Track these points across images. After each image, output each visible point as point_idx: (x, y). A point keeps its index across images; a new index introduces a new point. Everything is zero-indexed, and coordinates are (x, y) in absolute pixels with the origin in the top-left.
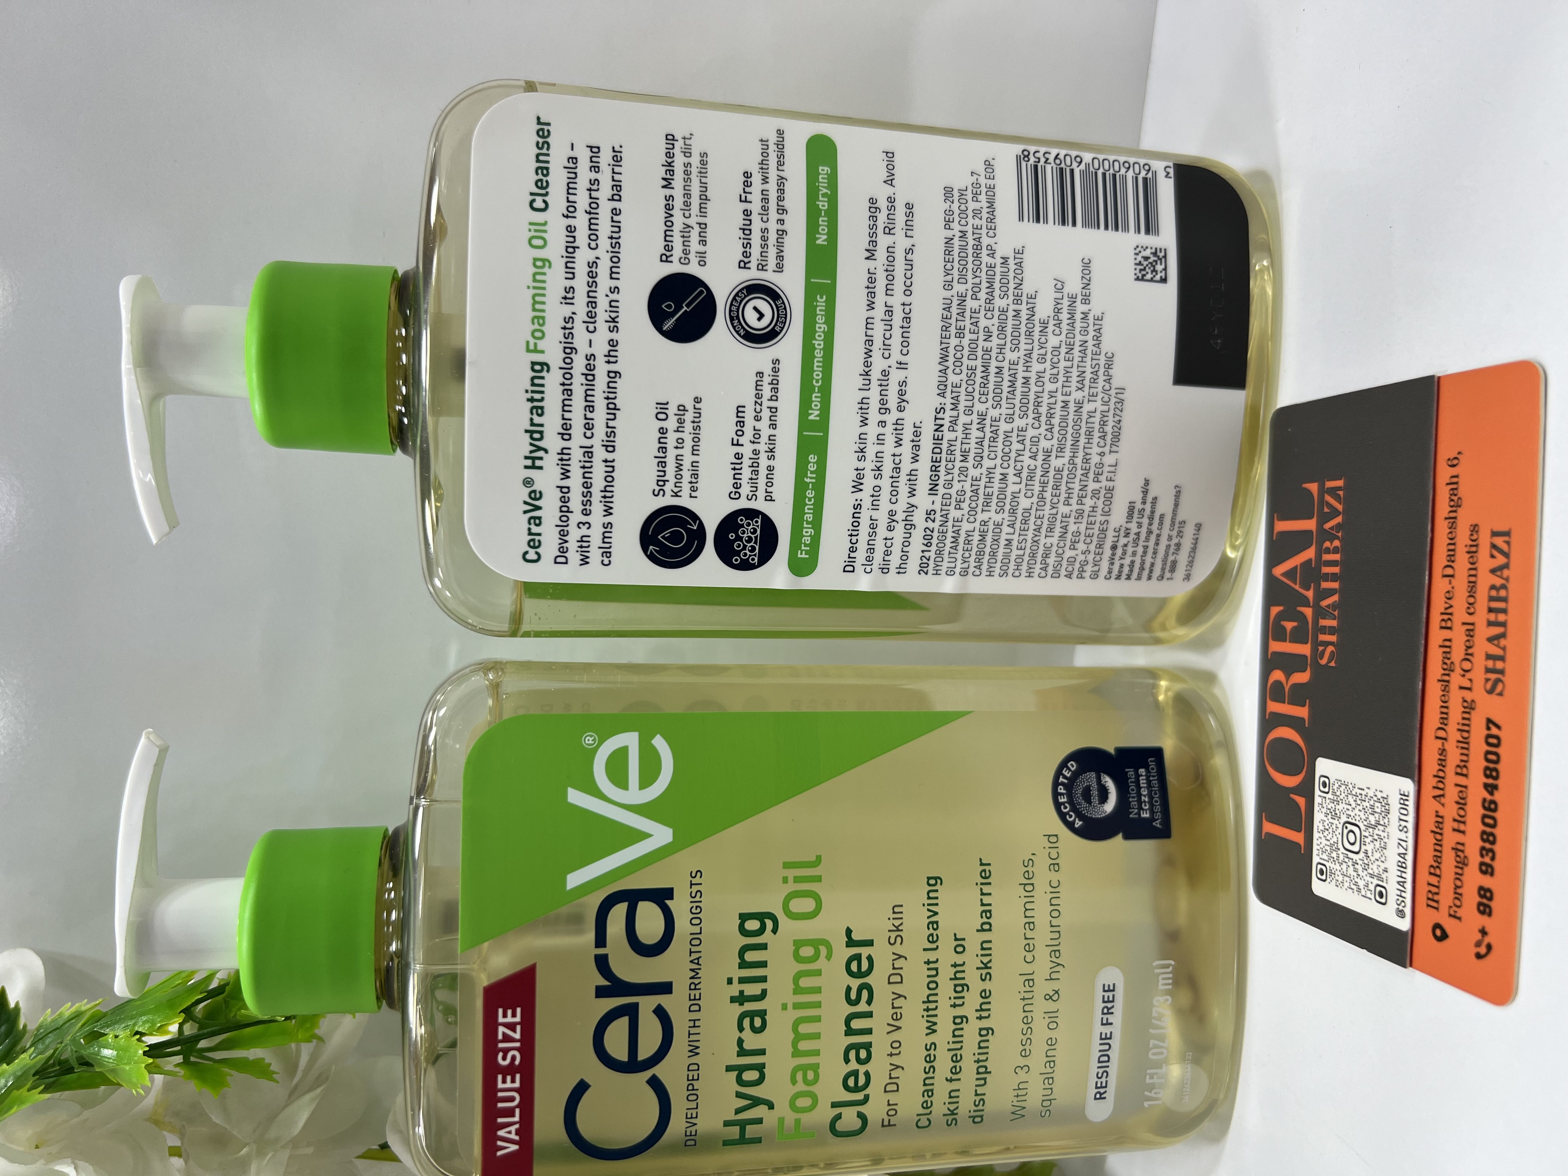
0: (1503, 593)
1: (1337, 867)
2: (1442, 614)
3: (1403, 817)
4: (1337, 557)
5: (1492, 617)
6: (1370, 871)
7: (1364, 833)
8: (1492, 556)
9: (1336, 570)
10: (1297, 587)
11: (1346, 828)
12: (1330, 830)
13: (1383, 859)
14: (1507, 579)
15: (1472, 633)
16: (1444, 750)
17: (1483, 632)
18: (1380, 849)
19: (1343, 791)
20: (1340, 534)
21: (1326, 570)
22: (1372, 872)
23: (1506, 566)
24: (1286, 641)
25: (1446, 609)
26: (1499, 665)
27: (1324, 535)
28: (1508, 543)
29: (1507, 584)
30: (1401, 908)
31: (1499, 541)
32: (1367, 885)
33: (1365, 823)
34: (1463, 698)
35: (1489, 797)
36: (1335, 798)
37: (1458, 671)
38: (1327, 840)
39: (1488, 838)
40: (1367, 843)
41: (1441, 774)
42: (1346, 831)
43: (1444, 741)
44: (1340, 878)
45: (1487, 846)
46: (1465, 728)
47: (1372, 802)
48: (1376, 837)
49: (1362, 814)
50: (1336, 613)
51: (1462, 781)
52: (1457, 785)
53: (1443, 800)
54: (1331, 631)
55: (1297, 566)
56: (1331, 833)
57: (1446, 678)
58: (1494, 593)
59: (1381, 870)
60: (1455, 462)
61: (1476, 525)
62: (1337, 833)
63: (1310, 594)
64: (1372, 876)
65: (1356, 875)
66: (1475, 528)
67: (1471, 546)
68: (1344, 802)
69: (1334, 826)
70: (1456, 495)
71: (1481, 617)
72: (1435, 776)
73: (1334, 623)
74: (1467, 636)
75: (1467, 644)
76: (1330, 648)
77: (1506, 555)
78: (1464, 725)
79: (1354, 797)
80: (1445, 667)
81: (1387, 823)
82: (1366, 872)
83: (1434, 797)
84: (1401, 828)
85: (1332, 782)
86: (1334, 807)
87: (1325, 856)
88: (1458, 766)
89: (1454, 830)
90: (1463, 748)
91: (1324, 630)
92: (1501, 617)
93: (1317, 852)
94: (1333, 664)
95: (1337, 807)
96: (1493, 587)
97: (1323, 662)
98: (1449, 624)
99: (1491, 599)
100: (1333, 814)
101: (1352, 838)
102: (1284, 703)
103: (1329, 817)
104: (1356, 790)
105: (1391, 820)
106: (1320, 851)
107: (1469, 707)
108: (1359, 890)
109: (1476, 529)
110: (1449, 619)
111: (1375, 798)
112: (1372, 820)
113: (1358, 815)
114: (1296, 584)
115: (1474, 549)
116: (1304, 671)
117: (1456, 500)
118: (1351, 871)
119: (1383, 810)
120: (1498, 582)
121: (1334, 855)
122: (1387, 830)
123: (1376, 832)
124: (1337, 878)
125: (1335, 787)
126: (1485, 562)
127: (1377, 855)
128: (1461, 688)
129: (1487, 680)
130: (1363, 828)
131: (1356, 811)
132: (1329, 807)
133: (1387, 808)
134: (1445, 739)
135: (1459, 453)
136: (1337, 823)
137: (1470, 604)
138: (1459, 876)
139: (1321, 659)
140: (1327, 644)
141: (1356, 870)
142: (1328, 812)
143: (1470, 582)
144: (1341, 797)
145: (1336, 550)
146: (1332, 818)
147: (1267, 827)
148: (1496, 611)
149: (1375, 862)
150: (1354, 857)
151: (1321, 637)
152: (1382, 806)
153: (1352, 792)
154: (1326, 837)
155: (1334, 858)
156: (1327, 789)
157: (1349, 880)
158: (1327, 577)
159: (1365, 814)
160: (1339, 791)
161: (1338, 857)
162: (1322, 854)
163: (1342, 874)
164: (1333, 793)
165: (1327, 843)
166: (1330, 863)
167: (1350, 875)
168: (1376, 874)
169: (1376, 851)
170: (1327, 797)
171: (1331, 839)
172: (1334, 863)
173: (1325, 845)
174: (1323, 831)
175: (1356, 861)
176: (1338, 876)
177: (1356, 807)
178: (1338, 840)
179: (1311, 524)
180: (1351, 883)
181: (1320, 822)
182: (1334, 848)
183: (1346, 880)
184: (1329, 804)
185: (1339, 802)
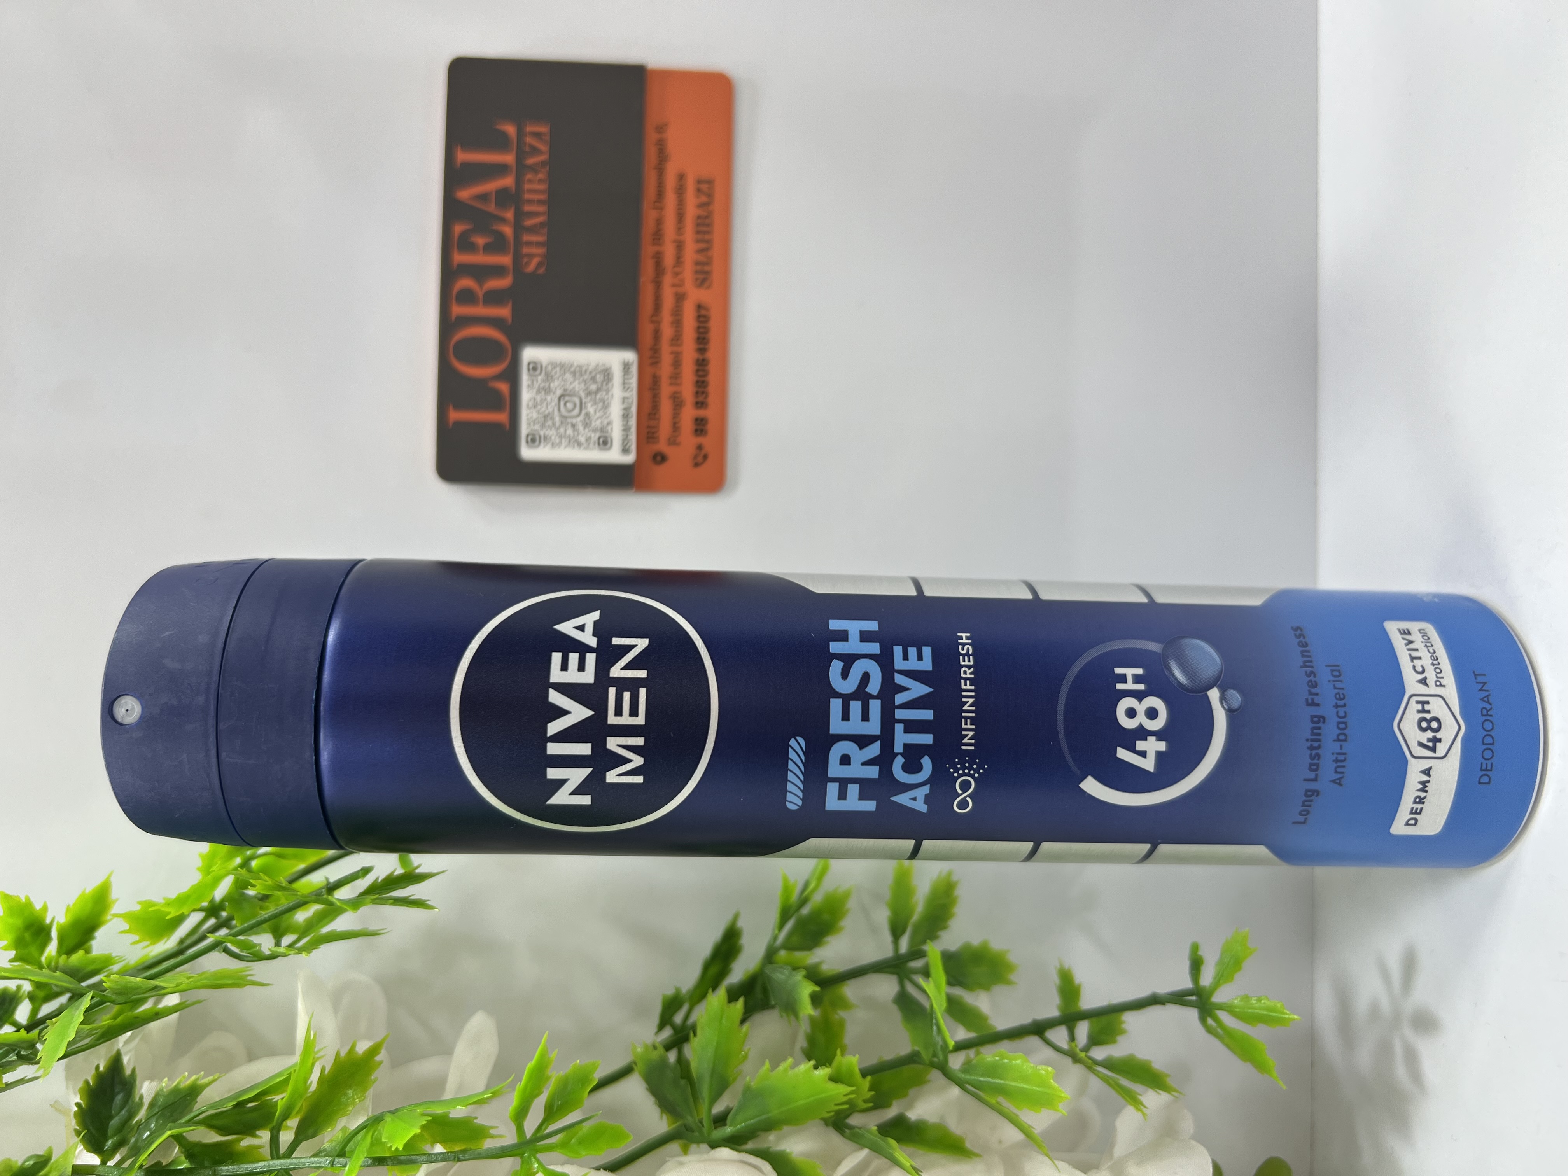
0: (707, 221)
1: (554, 431)
2: (653, 234)
3: (625, 380)
4: (542, 187)
5: (699, 236)
6: (593, 427)
7: (583, 401)
8: (698, 197)
9: (542, 197)
10: (491, 208)
11: (564, 399)
12: (545, 404)
13: (606, 416)
14: (710, 212)
15: (681, 247)
16: (659, 330)
17: (691, 246)
18: (603, 409)
19: (558, 372)
20: (546, 169)
21: (527, 196)
22: (595, 427)
23: (710, 203)
24: (477, 254)
25: (656, 231)
26: (706, 268)
27: (521, 168)
28: (711, 188)
29: (710, 215)
30: (627, 447)
31: (704, 187)
32: (590, 438)
33: (586, 391)
34: (675, 292)
35: (701, 357)
36: (549, 377)
37: (670, 273)
38: (541, 412)
39: (701, 384)
40: (588, 407)
41: (657, 347)
42: (562, 403)
43: (658, 323)
44: (557, 440)
45: (701, 390)
46: (677, 313)
47: (593, 375)
48: (598, 400)
49: (582, 385)
50: (545, 230)
51: (676, 349)
52: (672, 353)
53: (658, 365)
54: (538, 244)
55: (489, 191)
56: (544, 407)
57: (660, 279)
58: (700, 221)
59: (605, 422)
60: (662, 130)
61: (683, 174)
62: (553, 405)
63: (510, 215)
64: (595, 431)
65: (576, 433)
67: (678, 189)
68: (560, 378)
69: (549, 400)
70: (664, 153)
71: (689, 236)
72: (650, 347)
73: (543, 239)
74: (677, 249)
75: (678, 255)
76: (538, 259)
77: (710, 196)
78: (676, 311)
79: (572, 374)
80: (657, 272)
81: (610, 388)
82: (586, 429)
83: (651, 365)
84: (626, 389)
85: (544, 365)
86: (547, 385)
87: (537, 427)
88: (672, 340)
89: (671, 384)
90: (676, 326)
91: (529, 244)
92: (707, 237)
93: (526, 425)
94: (541, 271)
95: (552, 385)
96: (699, 217)
97: (529, 270)
98: (660, 241)
99: (698, 225)
100: (547, 390)
101: (570, 406)
102: (478, 306)
103: (543, 393)
104: (575, 367)
105: (613, 385)
106: (530, 424)
107: (680, 298)
108: (579, 444)
109: (683, 176)
110: (659, 238)
111: (598, 371)
112: (593, 387)
113: (577, 386)
114: (488, 206)
115: (682, 191)
116: (505, 277)
117: (663, 156)
118: (570, 431)
119: (606, 378)
120: (705, 214)
121: (550, 423)
122: (610, 394)
123: (598, 397)
124: (553, 441)
125: (550, 368)
126: (691, 200)
127: (598, 414)
128: (674, 285)
129: (697, 279)
130: (583, 395)
131: (576, 384)
132: (543, 385)
133: (610, 376)
134: (661, 322)
135: (665, 123)
136: (553, 397)
137: (679, 228)
138: (676, 415)
139: (526, 268)
140: (532, 256)
141: (574, 431)
142: (539, 391)
143: (678, 213)
144: (557, 376)
145: (540, 181)
146: (545, 394)
147: (454, 415)
148: (705, 233)
149: (597, 419)
150: (574, 421)
151: (526, 250)
152: (604, 377)
153: (569, 370)
154: (538, 412)
155: (549, 426)
156: (538, 372)
157: (567, 440)
158: (530, 202)
159: (585, 385)
160: (554, 371)
161: (554, 424)
162: (534, 425)
163: (559, 437)
164: (546, 374)
165: (540, 416)
166: (544, 430)
167: (570, 436)
168: (599, 428)
169: (600, 410)
170: (540, 378)
171: (545, 411)
172: (549, 430)
173: (537, 418)
174: (535, 407)
175: (577, 422)
176: (555, 439)
177: (575, 380)
178: (553, 410)
179: (509, 158)
180: (570, 441)
181: (530, 400)
182: (548, 418)
183: (563, 440)
184: (541, 384)
185: (554, 380)
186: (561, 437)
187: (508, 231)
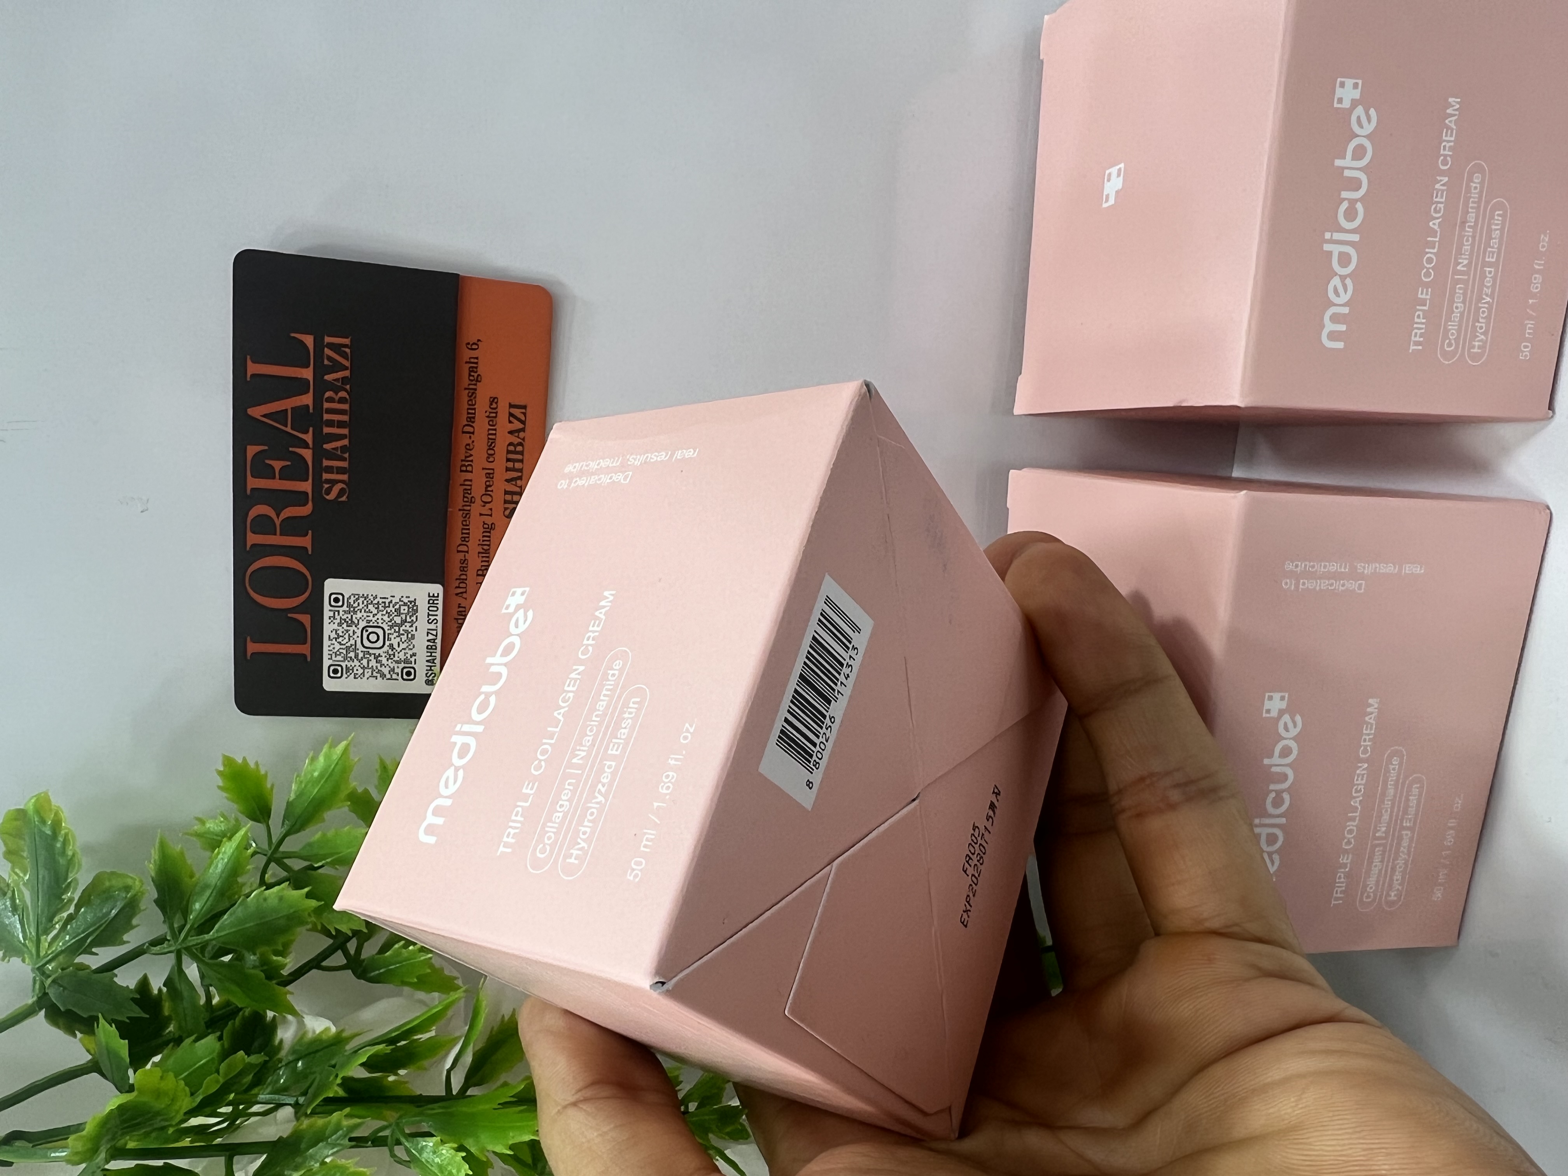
0: (519, 448)
1: (356, 663)
2: (462, 461)
3: (431, 613)
4: (346, 407)
5: (510, 465)
6: (396, 659)
7: (387, 632)
8: (510, 422)
9: (346, 418)
10: (289, 429)
11: (367, 631)
12: (347, 636)
13: (411, 647)
14: (523, 439)
15: (491, 476)
16: (465, 560)
17: (501, 475)
18: (407, 641)
19: (361, 604)
20: (348, 387)
21: (326, 417)
22: (398, 659)
23: (523, 430)
24: (274, 478)
25: (466, 457)
26: (516, 497)
27: (321, 386)
28: (524, 414)
29: (523, 442)
30: (430, 678)
31: (517, 412)
32: (393, 670)
33: (390, 624)
34: (484, 522)
36: (352, 609)
37: (478, 502)
38: (343, 645)
40: (392, 639)
41: (463, 577)
42: (365, 634)
43: (466, 554)
44: (361, 671)
47: (397, 607)
48: (402, 632)
49: (386, 618)
50: (347, 455)
53: (464, 595)
54: (341, 471)
55: (286, 410)
56: (347, 638)
57: (468, 508)
58: (511, 448)
59: (409, 656)
60: (474, 347)
61: (495, 398)
62: (355, 637)
63: (308, 438)
64: (397, 662)
65: (379, 665)
66: (493, 400)
67: (490, 413)
68: (363, 611)
69: (351, 633)
70: (476, 372)
71: (500, 463)
72: (457, 579)
73: (345, 464)
74: (487, 478)
75: (488, 483)
76: (341, 486)
77: (523, 422)
78: (483, 541)
79: (376, 606)
80: (465, 499)
81: (415, 620)
82: (390, 661)
83: (457, 594)
84: (430, 621)
85: (346, 597)
86: (350, 617)
87: (339, 658)
88: (478, 570)
90: (483, 557)
91: (329, 470)
92: (518, 465)
93: (330, 657)
94: (344, 498)
95: (354, 616)
96: (510, 444)
97: (331, 497)
98: (469, 468)
99: (508, 452)
100: (350, 622)
101: (373, 637)
102: (275, 534)
103: (345, 625)
104: (378, 599)
105: (418, 617)
106: (334, 655)
107: (489, 528)
108: (383, 676)
109: (496, 400)
110: (469, 465)
111: (402, 603)
112: (398, 620)
113: (382, 618)
114: (286, 427)
115: (494, 415)
116: (304, 505)
117: (476, 376)
118: (373, 663)
119: (410, 610)
120: (516, 441)
121: (351, 655)
122: (414, 626)
123: (402, 628)
124: (357, 672)
125: (351, 601)
126: (503, 425)
127: (402, 646)
128: (481, 515)
129: (506, 509)
130: (386, 628)
131: (379, 616)
132: (343, 617)
133: (415, 608)
134: (467, 552)
135: (479, 340)
136: (356, 629)
137: (489, 454)
139: (328, 494)
140: (334, 482)
141: (377, 662)
142: (343, 621)
143: (489, 439)
144: (359, 608)
145: (342, 400)
146: (347, 626)
147: (252, 647)
148: (514, 461)
149: (401, 651)
150: (377, 652)
151: (325, 476)
152: (409, 608)
153: (372, 602)
154: (339, 643)
155: (351, 657)
156: (340, 604)
157: (370, 671)
158: (330, 424)
159: (389, 617)
160: (356, 603)
161: (356, 656)
162: (336, 657)
163: (361, 668)
164: (347, 607)
165: (342, 647)
166: (346, 662)
167: (372, 666)
168: (403, 659)
169: (403, 643)
170: (341, 609)
171: (347, 643)
172: (351, 662)
173: (338, 651)
174: (336, 640)
175: (379, 654)
176: (357, 670)
177: (378, 613)
178: (356, 641)
179: (307, 374)
180: (372, 674)
181: (332, 632)
182: (351, 649)
183: (366, 671)
184: (343, 615)
185: (356, 611)
186: (364, 668)
187: (307, 454)
